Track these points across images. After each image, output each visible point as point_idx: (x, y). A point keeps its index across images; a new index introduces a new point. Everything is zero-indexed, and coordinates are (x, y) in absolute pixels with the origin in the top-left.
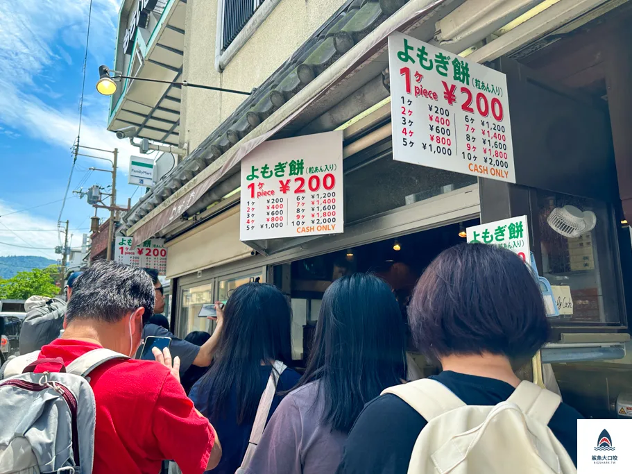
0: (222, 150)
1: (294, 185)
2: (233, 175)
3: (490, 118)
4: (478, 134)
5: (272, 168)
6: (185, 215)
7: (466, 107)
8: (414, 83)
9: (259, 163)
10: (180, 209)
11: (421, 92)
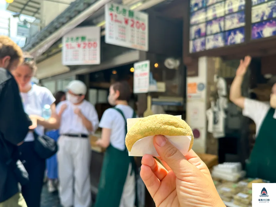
0: (56, 29)
1: (82, 45)
2: (60, 40)
3: (141, 30)
4: (136, 35)
5: (75, 38)
6: (43, 54)
7: (132, 26)
8: (114, 18)
9: (70, 36)
10: (41, 51)
11: (117, 21)
